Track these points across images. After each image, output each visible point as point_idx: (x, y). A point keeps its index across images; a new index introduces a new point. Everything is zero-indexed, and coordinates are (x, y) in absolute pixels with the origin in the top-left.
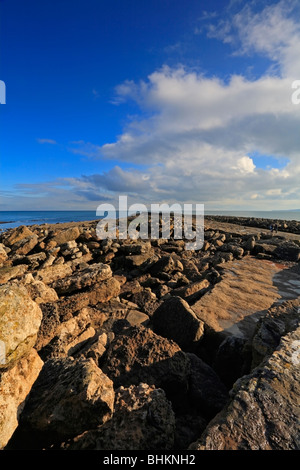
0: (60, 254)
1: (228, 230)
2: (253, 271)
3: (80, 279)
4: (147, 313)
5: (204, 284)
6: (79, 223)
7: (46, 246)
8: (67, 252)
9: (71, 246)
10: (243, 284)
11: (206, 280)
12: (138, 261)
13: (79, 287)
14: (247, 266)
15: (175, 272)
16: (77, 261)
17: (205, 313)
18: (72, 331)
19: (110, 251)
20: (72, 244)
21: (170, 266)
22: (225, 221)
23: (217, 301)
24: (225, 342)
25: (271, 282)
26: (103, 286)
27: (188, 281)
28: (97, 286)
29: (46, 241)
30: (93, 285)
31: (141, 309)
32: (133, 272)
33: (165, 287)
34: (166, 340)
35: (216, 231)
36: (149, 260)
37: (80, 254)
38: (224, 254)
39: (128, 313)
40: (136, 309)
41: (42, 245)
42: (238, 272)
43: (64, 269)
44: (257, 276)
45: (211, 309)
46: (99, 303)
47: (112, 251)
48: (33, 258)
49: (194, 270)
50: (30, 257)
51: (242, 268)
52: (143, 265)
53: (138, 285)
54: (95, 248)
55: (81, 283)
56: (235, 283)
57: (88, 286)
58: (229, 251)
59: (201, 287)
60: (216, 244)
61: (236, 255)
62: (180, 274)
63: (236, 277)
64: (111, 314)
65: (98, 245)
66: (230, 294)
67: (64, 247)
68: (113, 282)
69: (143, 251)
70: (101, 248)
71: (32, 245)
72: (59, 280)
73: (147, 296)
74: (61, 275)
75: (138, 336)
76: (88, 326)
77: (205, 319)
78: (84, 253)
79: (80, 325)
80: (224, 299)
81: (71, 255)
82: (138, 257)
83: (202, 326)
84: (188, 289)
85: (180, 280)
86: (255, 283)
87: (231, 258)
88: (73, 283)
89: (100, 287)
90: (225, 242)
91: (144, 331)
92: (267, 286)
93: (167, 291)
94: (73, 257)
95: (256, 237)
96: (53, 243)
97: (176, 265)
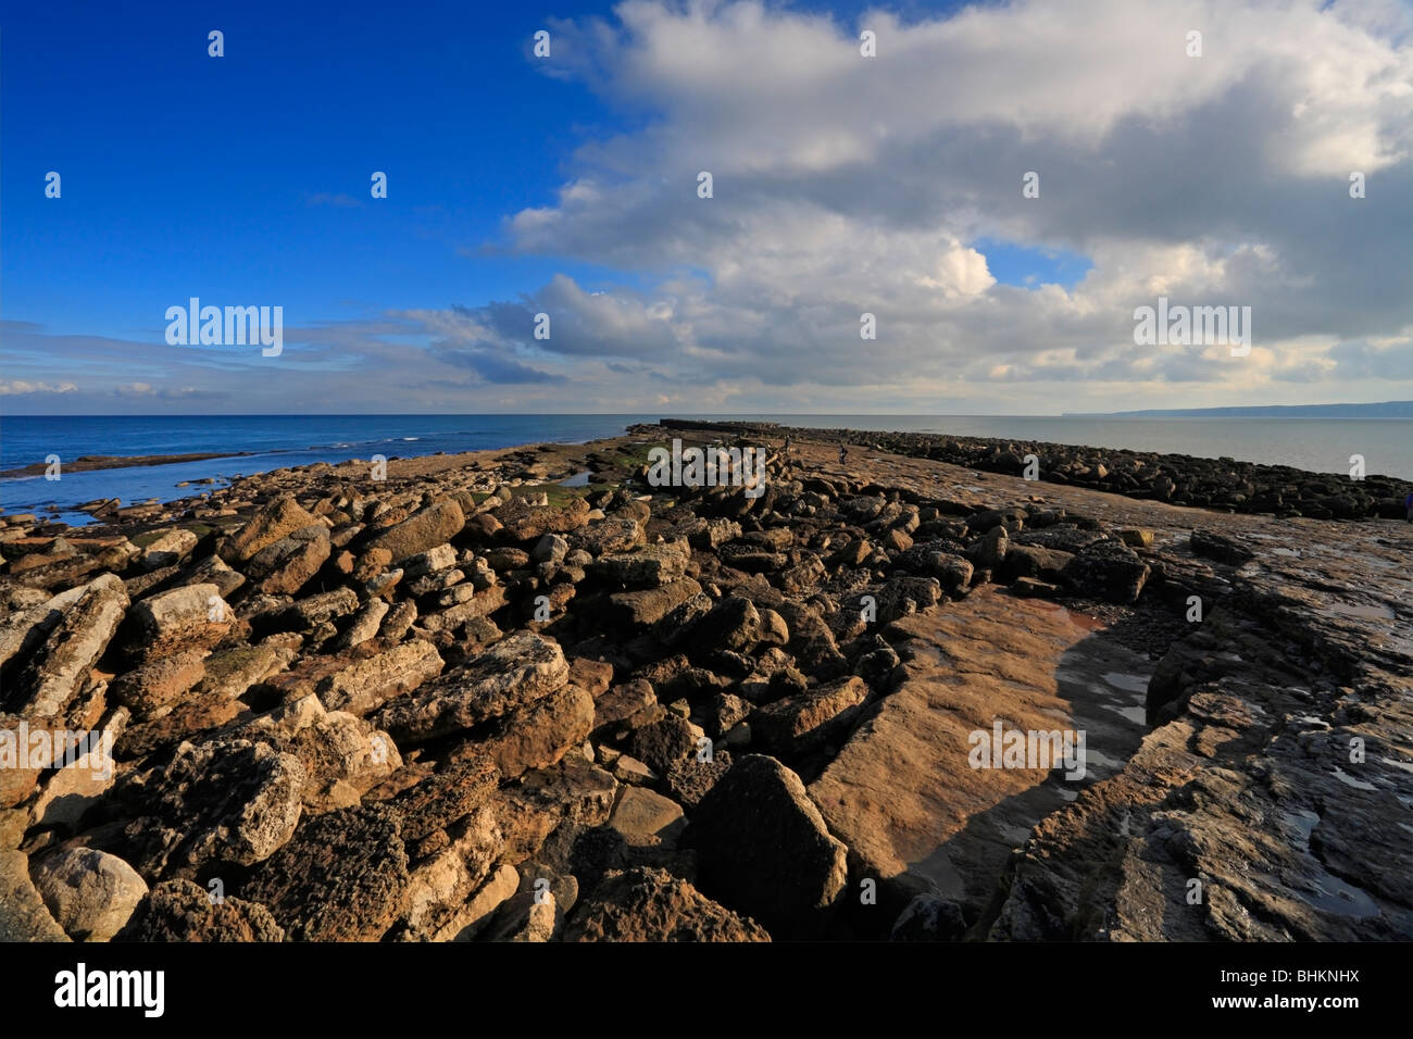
0: (402, 592)
1: (929, 491)
2: (1001, 645)
3: (468, 696)
4: (676, 796)
5: (851, 694)
6: (461, 459)
7: (357, 562)
8: (424, 585)
9: (437, 565)
10: (969, 696)
11: (857, 680)
12: (650, 609)
13: (467, 720)
14: (981, 626)
15: (762, 649)
16: (458, 615)
17: (852, 811)
18: (446, 895)
19: (563, 577)
20: (442, 558)
21: (748, 629)
22: (918, 453)
23: (889, 763)
24: (908, 913)
25: (1050, 682)
26: (542, 718)
27: (803, 680)
28: (522, 715)
29: (359, 547)
30: (509, 715)
31: (659, 783)
32: (635, 646)
33: (733, 701)
34: (735, 921)
35: (890, 494)
36: (682, 610)
37: (467, 592)
38: (914, 581)
39: (619, 797)
40: (645, 783)
41: (346, 561)
42: (955, 648)
43: (415, 662)
44: (1012, 664)
45: (871, 795)
46: (529, 770)
47: (567, 578)
48: (319, 608)
49: (822, 639)
50: (309, 608)
51: (967, 635)
52: (666, 623)
53: (651, 698)
54: (515, 567)
55: (474, 710)
56: (944, 691)
57: (493, 719)
58: (931, 569)
59: (843, 705)
60: (891, 545)
61: (952, 587)
62: (779, 654)
63: (947, 670)
64: (566, 810)
65: (522, 558)
66: (928, 733)
67: (416, 567)
68: (571, 702)
69: (664, 578)
70: (533, 567)
71: (313, 561)
72: (403, 698)
73: (678, 737)
74: (409, 680)
75: (650, 907)
76: (494, 867)
77: (850, 831)
78: (481, 586)
79: (471, 866)
80: (910, 755)
81: (440, 594)
82: (648, 598)
83: (842, 861)
84: (804, 713)
85: (779, 678)
86: (1006, 688)
87: (936, 593)
88: (448, 712)
89: (531, 722)
90: (915, 535)
91: (668, 890)
92: (1039, 697)
93: (738, 714)
94: (446, 600)
95: (1012, 518)
96: (382, 555)
97: (767, 626)
